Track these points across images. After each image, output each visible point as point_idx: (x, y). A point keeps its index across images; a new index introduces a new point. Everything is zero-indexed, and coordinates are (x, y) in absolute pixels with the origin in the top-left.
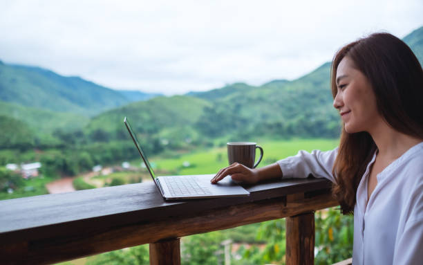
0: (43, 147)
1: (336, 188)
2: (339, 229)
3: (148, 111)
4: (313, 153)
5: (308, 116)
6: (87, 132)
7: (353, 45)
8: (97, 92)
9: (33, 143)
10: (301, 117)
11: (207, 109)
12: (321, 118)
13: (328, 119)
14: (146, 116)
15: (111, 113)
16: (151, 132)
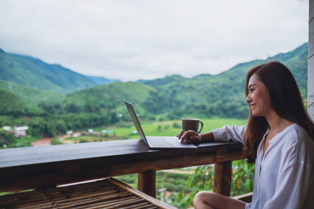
0: (31, 115)
1: (245, 148)
2: (244, 181)
3: (109, 92)
4: (232, 127)
5: (225, 102)
6: (64, 105)
7: (259, 67)
8: (72, 76)
9: (23, 111)
10: (220, 102)
11: (151, 93)
12: (234, 103)
13: (240, 104)
14: (107, 96)
15: (81, 92)
16: (110, 108)
